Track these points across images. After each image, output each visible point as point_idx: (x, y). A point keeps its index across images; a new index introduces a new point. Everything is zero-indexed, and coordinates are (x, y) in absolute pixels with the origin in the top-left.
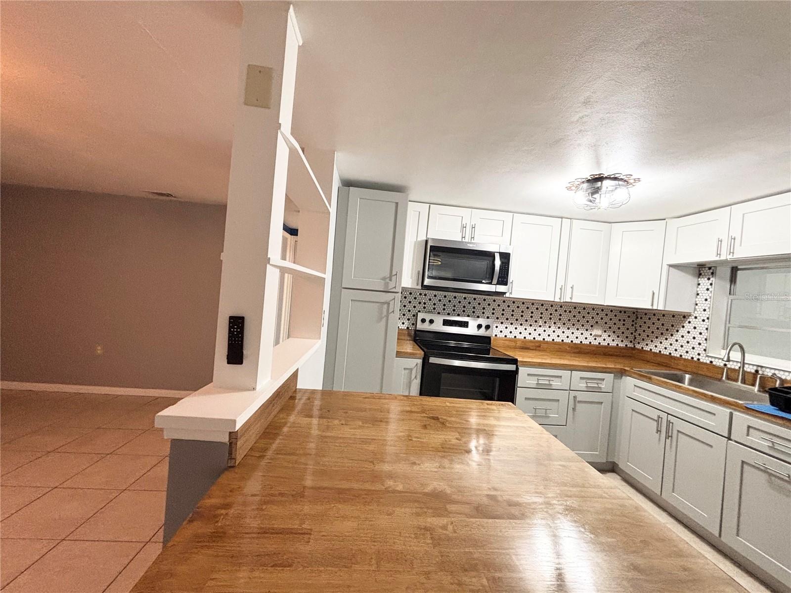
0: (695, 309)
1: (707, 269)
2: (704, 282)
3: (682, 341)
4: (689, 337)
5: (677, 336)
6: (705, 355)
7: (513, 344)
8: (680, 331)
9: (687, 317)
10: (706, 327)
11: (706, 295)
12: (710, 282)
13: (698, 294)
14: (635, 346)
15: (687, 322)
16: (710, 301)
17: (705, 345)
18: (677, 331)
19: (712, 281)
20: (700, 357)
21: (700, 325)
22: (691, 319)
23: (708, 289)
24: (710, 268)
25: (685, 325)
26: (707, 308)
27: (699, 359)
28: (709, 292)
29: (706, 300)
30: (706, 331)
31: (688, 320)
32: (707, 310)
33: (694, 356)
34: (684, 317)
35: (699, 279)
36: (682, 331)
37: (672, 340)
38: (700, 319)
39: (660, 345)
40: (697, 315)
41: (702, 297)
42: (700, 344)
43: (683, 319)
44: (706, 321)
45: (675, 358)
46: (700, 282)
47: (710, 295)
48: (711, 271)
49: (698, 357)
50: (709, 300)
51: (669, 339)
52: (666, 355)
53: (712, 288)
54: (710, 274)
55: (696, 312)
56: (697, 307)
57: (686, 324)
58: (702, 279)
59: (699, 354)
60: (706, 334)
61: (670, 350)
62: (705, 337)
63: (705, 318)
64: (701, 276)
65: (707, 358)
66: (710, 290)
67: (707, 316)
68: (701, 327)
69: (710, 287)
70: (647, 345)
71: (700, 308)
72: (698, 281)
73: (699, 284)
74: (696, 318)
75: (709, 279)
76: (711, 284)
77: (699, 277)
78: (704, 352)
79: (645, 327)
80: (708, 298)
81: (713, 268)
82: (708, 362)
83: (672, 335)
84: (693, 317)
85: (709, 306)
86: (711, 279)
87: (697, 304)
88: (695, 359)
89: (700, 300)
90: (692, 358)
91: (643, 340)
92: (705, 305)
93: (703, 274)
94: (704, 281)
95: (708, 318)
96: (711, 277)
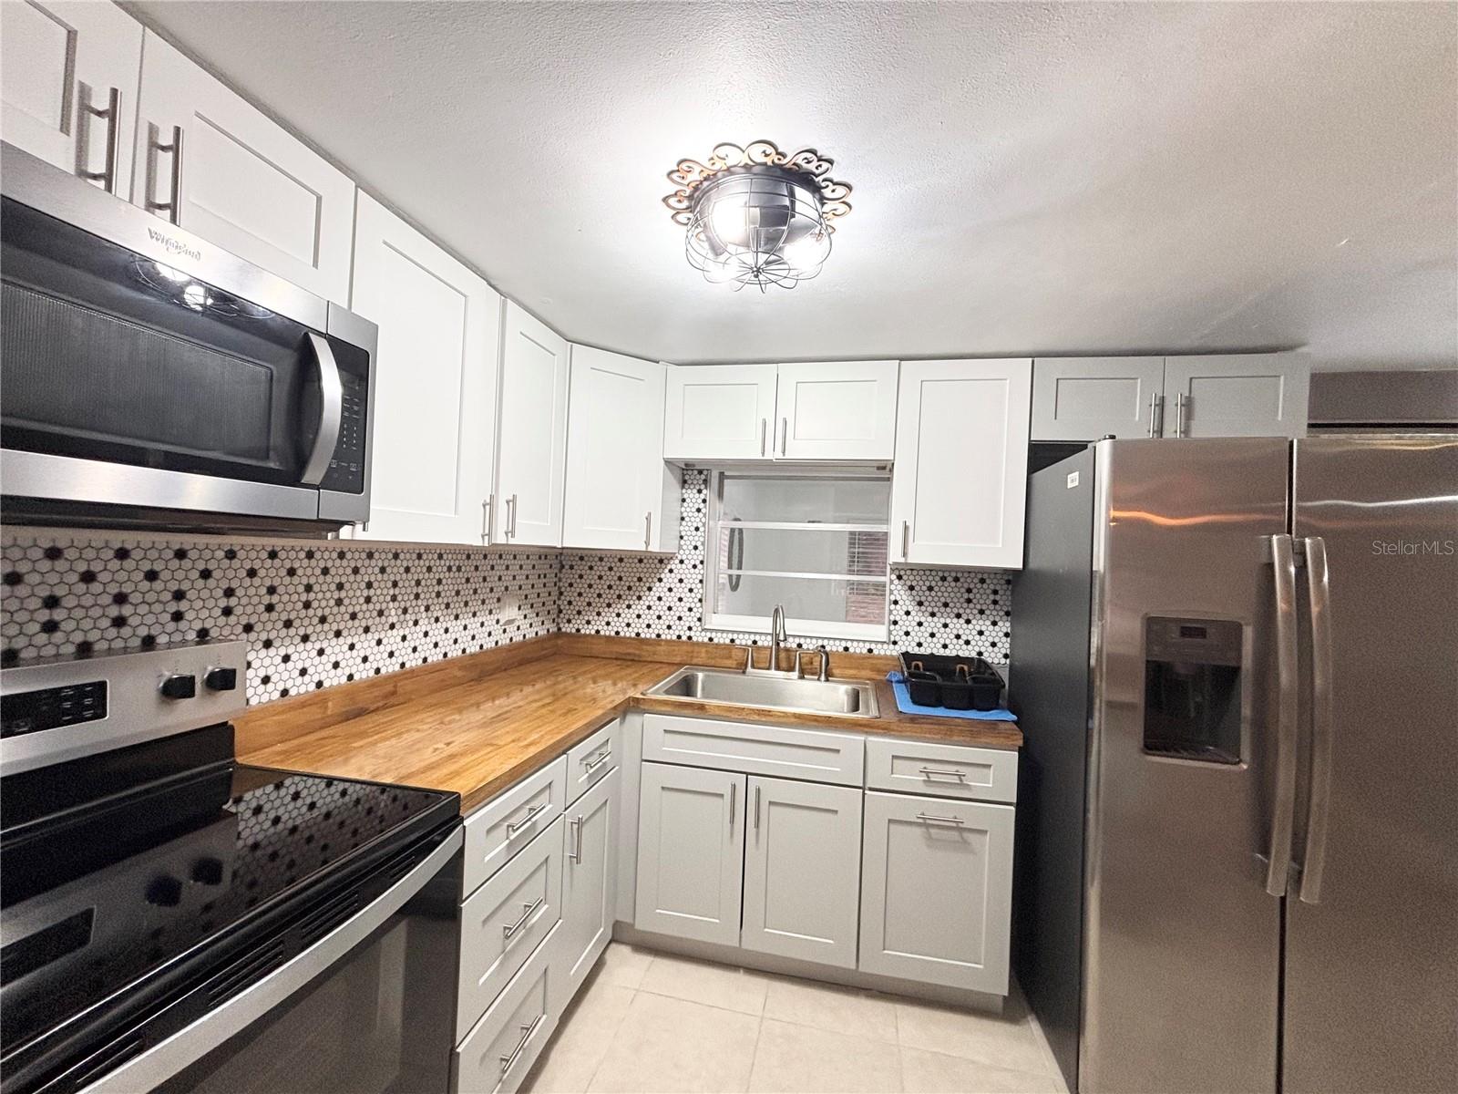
0: (680, 547)
1: (696, 472)
2: (691, 496)
3: (660, 608)
4: (670, 599)
5: (649, 598)
6: (700, 629)
7: (314, 714)
8: (654, 589)
9: (666, 561)
10: (700, 577)
11: (697, 520)
12: (702, 496)
13: (683, 519)
14: (559, 629)
15: (667, 571)
16: (704, 531)
17: (700, 610)
18: (650, 589)
19: (706, 495)
20: (692, 634)
21: (689, 576)
22: (674, 565)
23: (699, 510)
24: (700, 472)
25: (663, 576)
26: (699, 544)
27: (690, 638)
28: (701, 515)
29: (697, 529)
30: (699, 585)
31: (669, 567)
32: (700, 548)
33: (682, 633)
34: (661, 561)
35: (684, 491)
36: (659, 589)
37: (639, 607)
38: (689, 564)
39: (616, 619)
40: (684, 557)
41: (689, 524)
42: (690, 610)
43: (658, 565)
44: (700, 566)
45: (646, 641)
46: (685, 496)
47: (703, 520)
48: (703, 477)
49: (688, 633)
50: (702, 529)
51: (633, 607)
52: (630, 638)
53: (705, 507)
54: (701, 482)
55: (681, 552)
56: (682, 542)
57: (665, 575)
58: (689, 491)
59: (690, 628)
60: (701, 591)
61: (639, 627)
62: (699, 596)
63: (698, 563)
64: (686, 486)
65: (703, 633)
66: (704, 510)
67: (701, 558)
68: (692, 578)
69: (702, 506)
70: (588, 622)
71: (687, 544)
72: (682, 494)
73: (684, 500)
74: (682, 562)
75: (700, 491)
76: (704, 501)
77: (683, 487)
78: (698, 623)
79: (580, 586)
80: (700, 525)
81: (705, 472)
82: (706, 640)
83: (639, 598)
84: (677, 561)
85: (702, 539)
86: (704, 491)
87: (681, 537)
88: (684, 638)
89: (687, 529)
90: (679, 637)
91: (579, 613)
92: (696, 538)
93: (690, 482)
94: (691, 494)
95: (702, 562)
96: (703, 487)
